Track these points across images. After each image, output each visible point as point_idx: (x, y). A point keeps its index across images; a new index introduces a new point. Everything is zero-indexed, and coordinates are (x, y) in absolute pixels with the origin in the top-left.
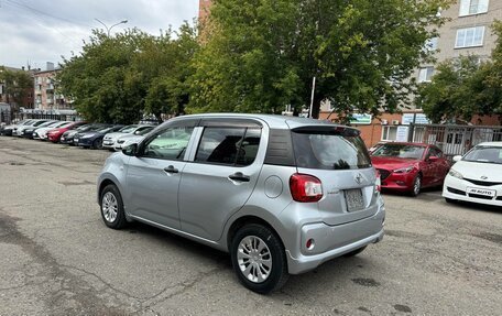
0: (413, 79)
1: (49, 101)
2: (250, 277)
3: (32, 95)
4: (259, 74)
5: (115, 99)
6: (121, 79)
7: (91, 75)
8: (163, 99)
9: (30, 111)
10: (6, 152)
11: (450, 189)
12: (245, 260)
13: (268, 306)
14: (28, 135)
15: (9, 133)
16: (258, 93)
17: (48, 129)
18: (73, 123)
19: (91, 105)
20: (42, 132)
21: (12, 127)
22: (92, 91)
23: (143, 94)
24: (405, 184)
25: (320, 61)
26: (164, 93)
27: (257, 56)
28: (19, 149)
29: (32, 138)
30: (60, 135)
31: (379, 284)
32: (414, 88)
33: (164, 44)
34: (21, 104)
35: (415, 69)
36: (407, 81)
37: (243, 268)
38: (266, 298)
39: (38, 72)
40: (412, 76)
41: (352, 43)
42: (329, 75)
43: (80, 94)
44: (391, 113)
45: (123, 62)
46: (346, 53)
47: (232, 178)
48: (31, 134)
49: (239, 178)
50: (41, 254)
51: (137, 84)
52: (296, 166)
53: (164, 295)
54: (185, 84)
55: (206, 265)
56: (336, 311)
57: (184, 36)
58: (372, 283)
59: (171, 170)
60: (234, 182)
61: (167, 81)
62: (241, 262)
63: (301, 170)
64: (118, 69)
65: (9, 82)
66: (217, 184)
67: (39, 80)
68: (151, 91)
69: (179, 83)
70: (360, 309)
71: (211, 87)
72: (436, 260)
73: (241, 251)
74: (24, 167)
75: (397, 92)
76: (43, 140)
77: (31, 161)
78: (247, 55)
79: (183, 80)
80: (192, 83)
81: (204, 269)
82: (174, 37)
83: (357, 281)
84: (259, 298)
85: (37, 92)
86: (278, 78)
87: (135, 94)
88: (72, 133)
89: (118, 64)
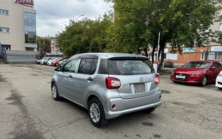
0: (210, 30)
1: (56, 50)
2: (94, 120)
3: (50, 48)
4: (133, 33)
5: (77, 48)
6: (80, 39)
7: (69, 38)
8: (96, 47)
9: (49, 54)
10: (34, 71)
11: (219, 83)
12: (93, 113)
13: (97, 132)
14: (45, 64)
15: (39, 63)
16: (133, 42)
17: (52, 61)
18: (62, 58)
19: (68, 51)
20: (50, 62)
21: (40, 61)
22: (68, 45)
23: (88, 45)
24: (197, 81)
25: (162, 25)
26: (96, 44)
27: (132, 25)
28: (40, 69)
29: (46, 65)
30: (56, 63)
31: (154, 125)
32: (211, 34)
33: (97, 23)
34: (46, 51)
35: (211, 25)
36: (207, 31)
37: (92, 116)
38: (99, 129)
39: (52, 38)
40: (209, 28)
41: (176, 16)
42: (166, 31)
43: (64, 46)
44: (199, 47)
45: (81, 32)
46: (174, 20)
47: (88, 80)
48: (46, 63)
49: (90, 79)
50: (24, 110)
51: (86, 41)
52: (108, 74)
53: (59, 126)
54: (104, 40)
55: (82, 115)
56: (125, 136)
57: (105, 19)
58: (151, 125)
59: (71, 77)
60: (89, 81)
61: (97, 39)
62: (91, 114)
63: (110, 76)
64: (78, 35)
65: (42, 43)
66: (84, 82)
67: (53, 42)
68: (91, 43)
69: (102, 39)
70: (137, 135)
71: (114, 40)
72: (190, 116)
73: (91, 109)
74: (38, 76)
75: (203, 37)
76: (50, 66)
77: (42, 74)
78: (127, 26)
79: (103, 38)
80: (107, 39)
81: (81, 117)
82: (101, 20)
83: (144, 124)
84: (96, 129)
85: (52, 46)
86: (142, 34)
87: (85, 45)
88: (61, 62)
89: (79, 33)
